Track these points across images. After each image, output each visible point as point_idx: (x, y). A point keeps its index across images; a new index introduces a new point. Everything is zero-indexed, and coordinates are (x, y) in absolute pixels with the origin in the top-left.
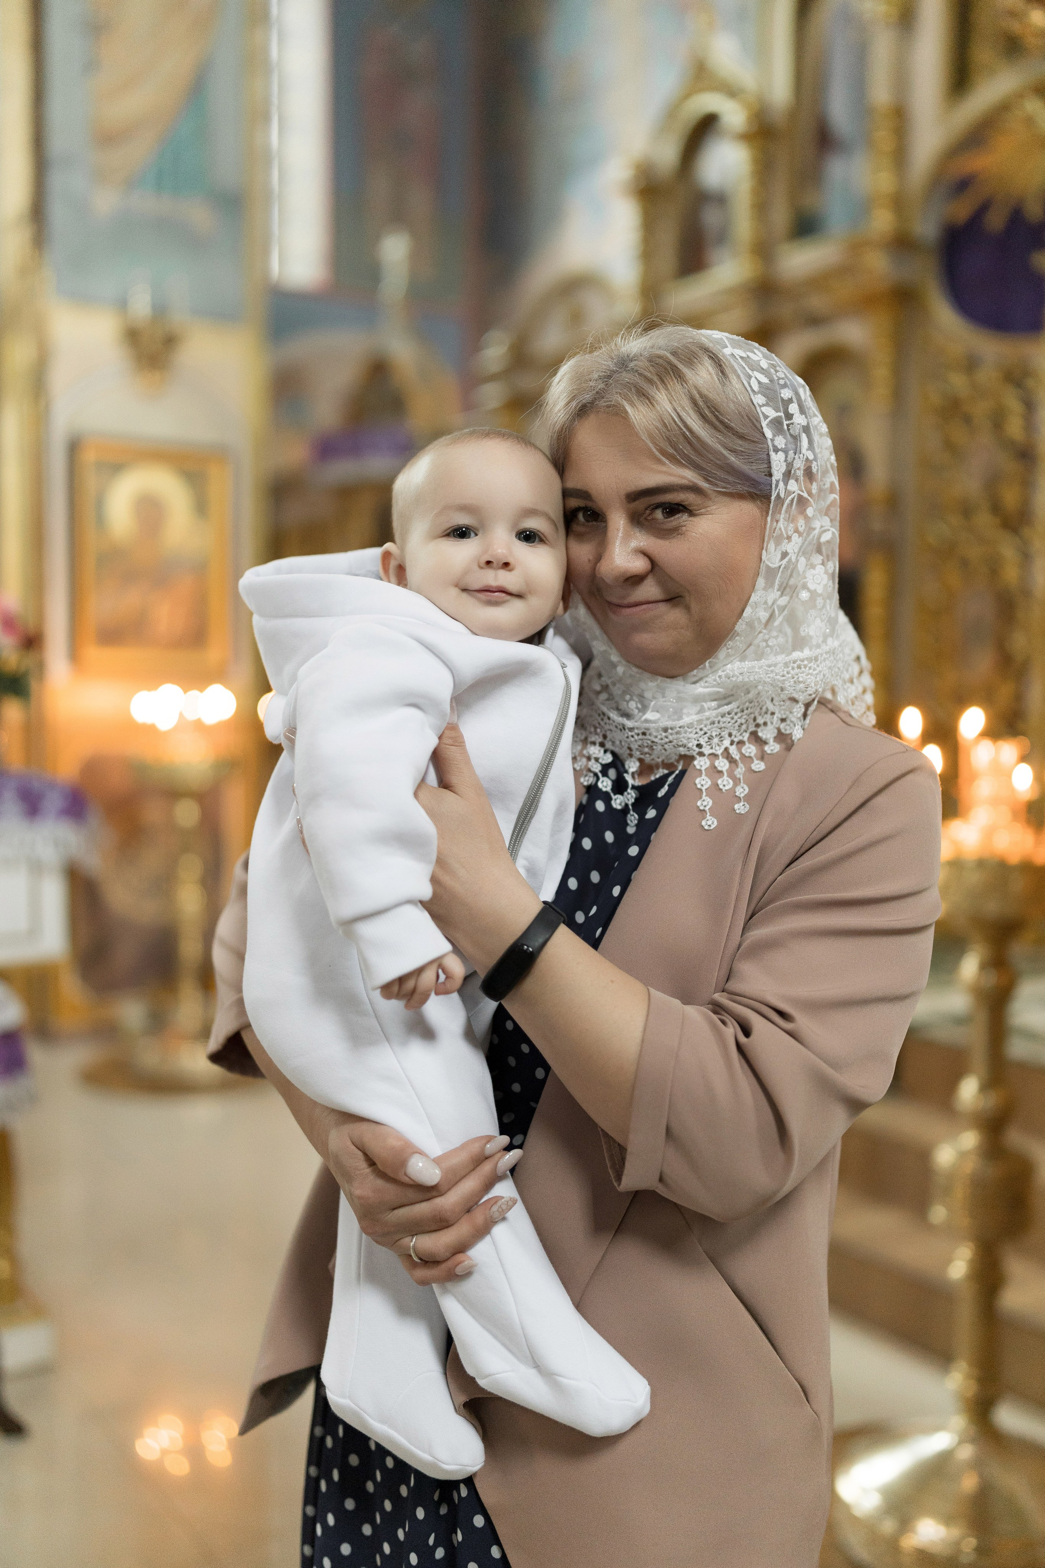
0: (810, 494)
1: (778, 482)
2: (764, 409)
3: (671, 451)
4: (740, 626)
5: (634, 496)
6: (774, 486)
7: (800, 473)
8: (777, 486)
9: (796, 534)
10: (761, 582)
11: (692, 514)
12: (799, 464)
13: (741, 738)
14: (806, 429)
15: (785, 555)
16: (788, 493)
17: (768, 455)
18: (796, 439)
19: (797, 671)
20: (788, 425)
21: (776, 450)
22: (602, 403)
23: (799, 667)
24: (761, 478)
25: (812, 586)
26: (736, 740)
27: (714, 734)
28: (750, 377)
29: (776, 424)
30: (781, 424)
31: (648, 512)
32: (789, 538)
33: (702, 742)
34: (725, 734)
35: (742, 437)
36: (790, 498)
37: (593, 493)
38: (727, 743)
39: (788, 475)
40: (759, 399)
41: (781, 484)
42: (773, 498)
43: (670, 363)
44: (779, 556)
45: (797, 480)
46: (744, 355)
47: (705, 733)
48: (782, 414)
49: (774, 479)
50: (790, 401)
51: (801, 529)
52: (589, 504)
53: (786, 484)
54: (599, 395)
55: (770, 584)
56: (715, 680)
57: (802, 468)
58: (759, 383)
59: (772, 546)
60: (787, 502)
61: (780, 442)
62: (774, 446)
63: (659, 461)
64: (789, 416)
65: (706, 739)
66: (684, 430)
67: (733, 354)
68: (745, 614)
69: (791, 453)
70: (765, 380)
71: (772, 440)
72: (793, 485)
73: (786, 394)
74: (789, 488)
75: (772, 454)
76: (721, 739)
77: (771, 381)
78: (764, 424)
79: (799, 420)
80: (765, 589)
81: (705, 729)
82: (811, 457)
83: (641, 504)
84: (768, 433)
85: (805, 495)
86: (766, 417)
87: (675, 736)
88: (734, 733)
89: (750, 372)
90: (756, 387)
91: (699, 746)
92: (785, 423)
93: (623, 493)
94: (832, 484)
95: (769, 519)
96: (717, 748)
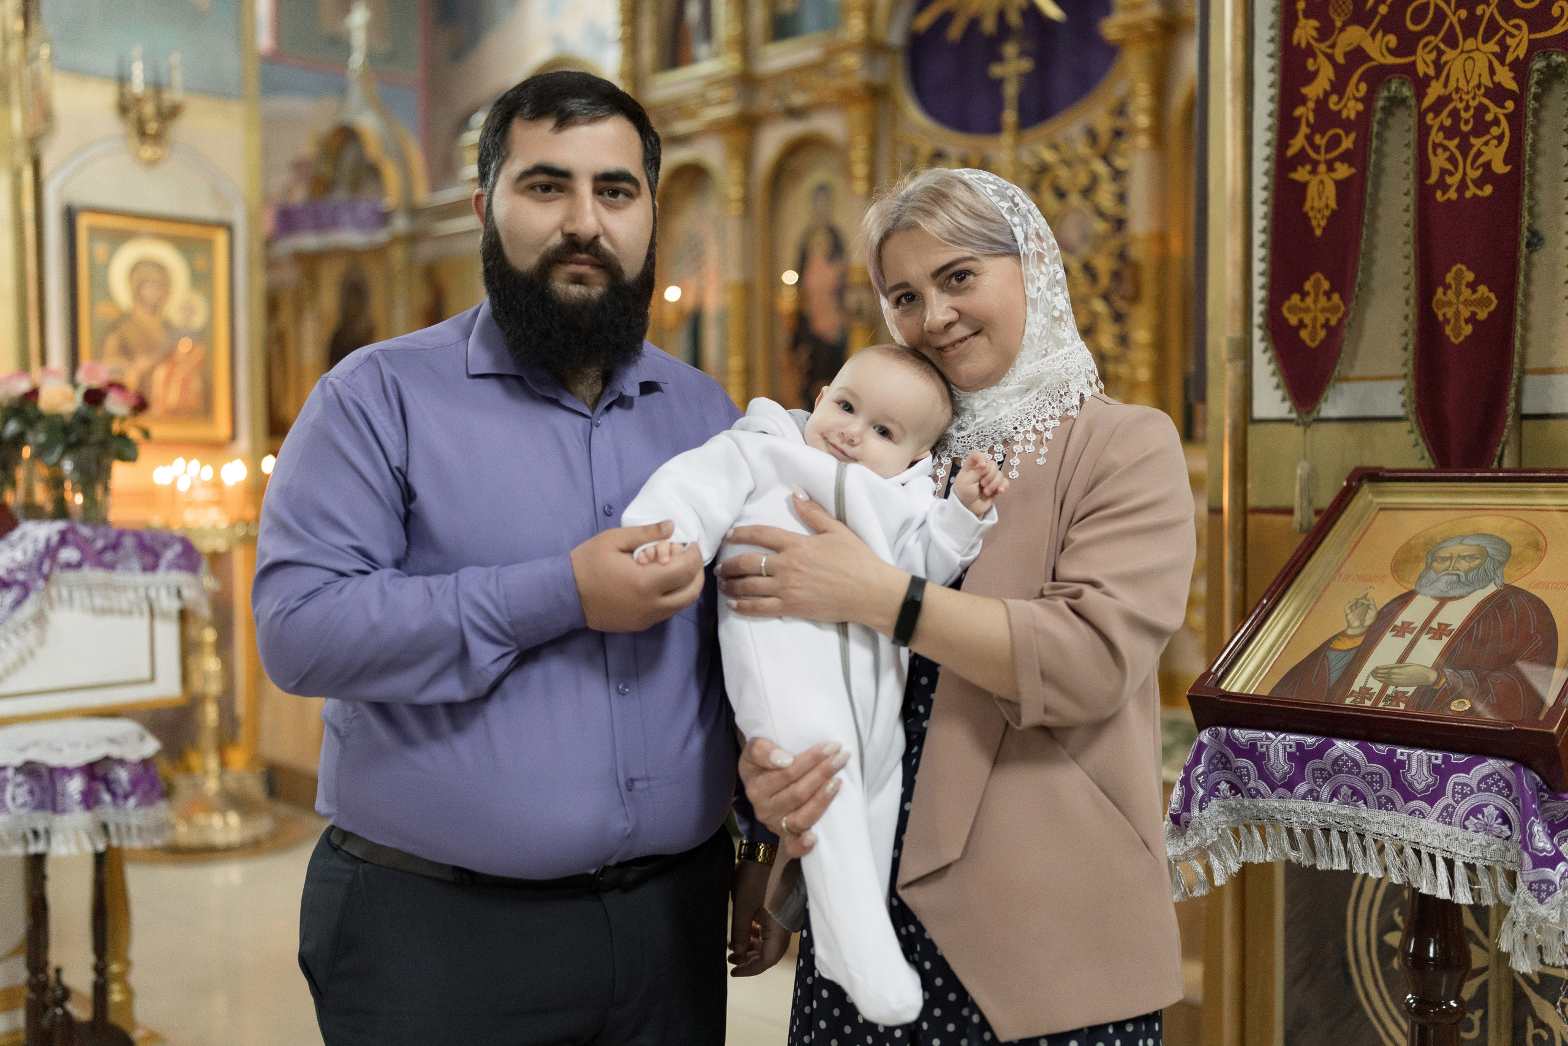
0: (1043, 250)
1: (1022, 245)
2: (1000, 204)
3: (952, 238)
4: (1025, 341)
5: (937, 274)
6: (1020, 248)
7: (1033, 237)
8: (1022, 248)
9: (1042, 275)
10: (1029, 309)
11: (975, 275)
12: (1031, 231)
13: (1044, 417)
14: (1029, 211)
15: (1039, 289)
16: (1030, 250)
17: (1011, 230)
18: (1025, 217)
19: (1065, 361)
20: (1018, 210)
21: (1015, 226)
22: (901, 223)
23: (1065, 358)
24: (1011, 243)
25: (1059, 307)
26: (1040, 419)
27: (1023, 418)
28: (985, 188)
29: (1011, 211)
30: (1013, 210)
31: (947, 281)
32: (1038, 278)
33: (1016, 425)
34: (1031, 417)
35: (992, 221)
36: (1032, 252)
37: (910, 282)
38: (1034, 422)
39: (1026, 238)
40: (995, 199)
41: (1024, 246)
42: (1022, 255)
43: (936, 190)
44: (1036, 290)
45: (1033, 241)
46: (977, 177)
47: (1017, 419)
48: (1011, 204)
49: (1019, 244)
50: (1014, 196)
51: (1044, 272)
52: (909, 290)
53: (1027, 246)
54: (898, 219)
55: (1035, 310)
56: (1016, 381)
57: (1034, 233)
58: (992, 190)
59: (1029, 285)
60: (1031, 255)
61: (1016, 220)
62: (1013, 224)
63: (946, 245)
64: (1016, 205)
65: (1019, 423)
66: (958, 225)
67: (970, 178)
68: (1026, 332)
69: (1025, 225)
70: (995, 188)
71: (1011, 220)
72: (1031, 245)
73: (1010, 193)
74: (1029, 247)
75: (1013, 228)
76: (1029, 421)
77: (999, 187)
78: (1003, 212)
79: (1022, 205)
80: (1033, 313)
81: (1016, 417)
82: (1037, 227)
83: (941, 278)
84: (1008, 217)
85: (1040, 250)
86: (1003, 208)
87: (998, 427)
88: (1037, 415)
89: (984, 185)
90: (991, 193)
91: (1015, 428)
92: (1015, 209)
93: (929, 274)
94: (1053, 243)
95: (1023, 269)
96: (1028, 427)
